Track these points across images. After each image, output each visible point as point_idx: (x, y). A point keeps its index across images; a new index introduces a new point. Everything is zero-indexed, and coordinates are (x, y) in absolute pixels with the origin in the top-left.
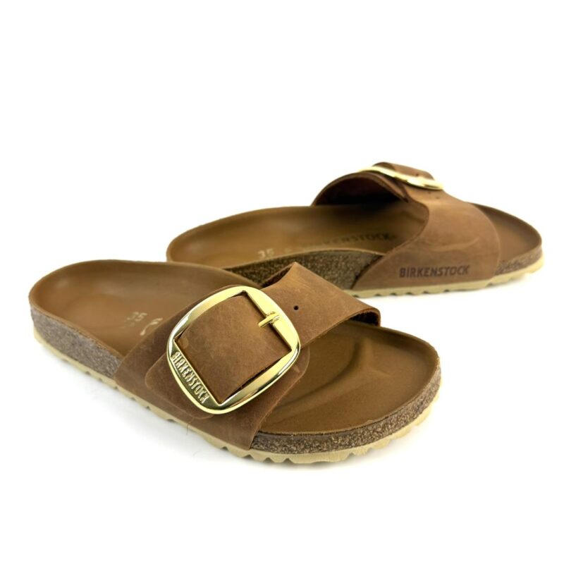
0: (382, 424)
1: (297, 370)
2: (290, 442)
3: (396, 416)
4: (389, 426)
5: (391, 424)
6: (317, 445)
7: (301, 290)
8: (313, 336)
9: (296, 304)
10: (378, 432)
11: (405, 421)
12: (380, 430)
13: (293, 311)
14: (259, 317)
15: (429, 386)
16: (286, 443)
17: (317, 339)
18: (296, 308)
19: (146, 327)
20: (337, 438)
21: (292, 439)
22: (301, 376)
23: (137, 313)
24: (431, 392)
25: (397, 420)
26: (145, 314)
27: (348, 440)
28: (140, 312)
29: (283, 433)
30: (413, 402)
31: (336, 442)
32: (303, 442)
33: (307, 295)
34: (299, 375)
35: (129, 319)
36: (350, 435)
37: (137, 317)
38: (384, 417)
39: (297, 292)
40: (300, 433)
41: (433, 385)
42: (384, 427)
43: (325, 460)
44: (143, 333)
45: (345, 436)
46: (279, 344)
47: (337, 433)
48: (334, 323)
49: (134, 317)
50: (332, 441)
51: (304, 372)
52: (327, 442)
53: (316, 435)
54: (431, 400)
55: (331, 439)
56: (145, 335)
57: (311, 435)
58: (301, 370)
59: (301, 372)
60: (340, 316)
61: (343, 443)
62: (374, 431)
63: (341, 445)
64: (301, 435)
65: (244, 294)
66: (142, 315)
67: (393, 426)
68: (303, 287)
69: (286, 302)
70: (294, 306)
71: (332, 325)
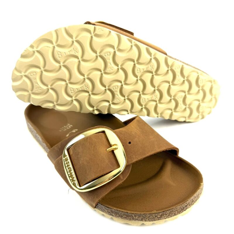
0: (160, 214)
1: (122, 177)
2: (112, 212)
3: (169, 211)
4: (165, 216)
5: (166, 215)
6: (125, 216)
7: (135, 133)
8: (134, 160)
9: (130, 141)
10: (158, 217)
11: (174, 214)
12: (159, 216)
13: (127, 144)
14: (108, 146)
15: (192, 198)
16: (110, 212)
17: (137, 162)
18: (130, 143)
19: (70, 133)
20: (136, 216)
21: (113, 211)
22: (123, 181)
23: (69, 124)
24: (193, 201)
25: (170, 213)
26: (72, 126)
27: (141, 218)
28: (70, 124)
29: (109, 207)
30: (180, 206)
31: (135, 218)
32: (118, 213)
33: (138, 136)
34: (122, 180)
35: (65, 127)
36: (142, 216)
37: (68, 127)
38: (162, 211)
39: (133, 134)
40: (117, 209)
41: (195, 197)
42: (161, 216)
43: (129, 223)
44: (67, 136)
45: (140, 216)
46: (114, 162)
47: (136, 214)
48: (148, 155)
49: (67, 126)
50: (133, 217)
51: (125, 179)
52: (130, 216)
53: (125, 212)
54: (192, 204)
55: (132, 216)
56: (68, 137)
57: (123, 212)
58: (123, 177)
59: (123, 179)
60: (152, 151)
61: (138, 219)
62: (156, 216)
63: (137, 219)
64: (118, 210)
65: (104, 132)
66: (70, 126)
67: (167, 216)
68: (137, 132)
69: (126, 139)
70: (129, 141)
71: (146, 156)
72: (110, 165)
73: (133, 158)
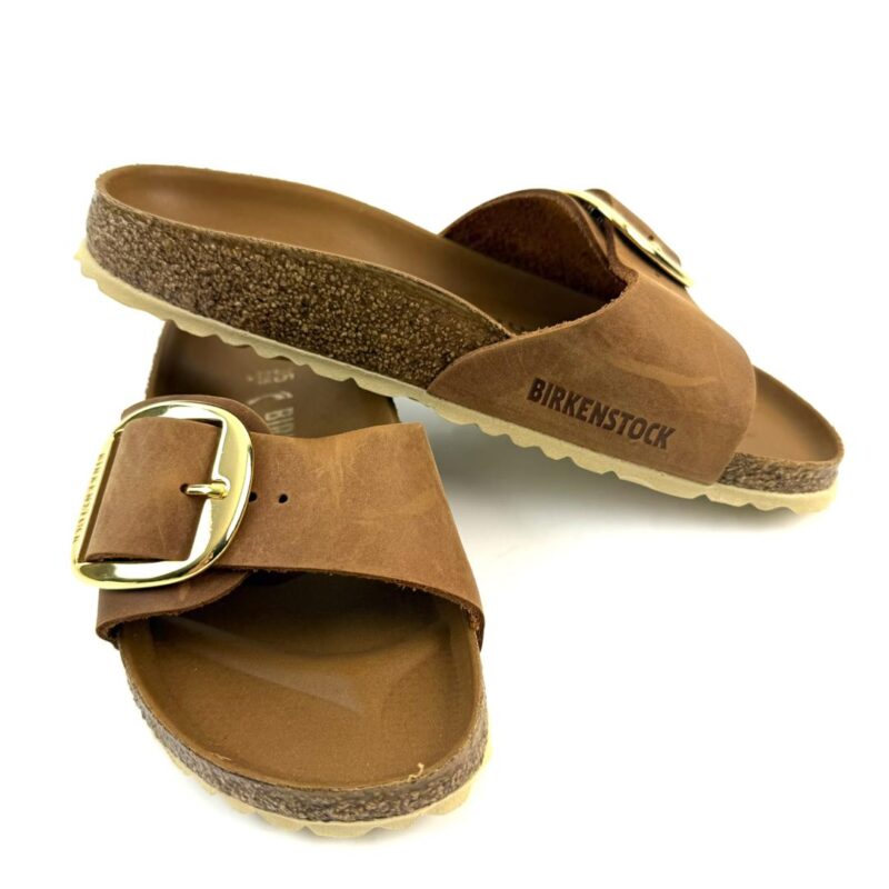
1: (182, 595)
7: (327, 474)
9: (289, 493)
13: (270, 499)
18: (282, 499)
22: (177, 608)
33: (323, 489)
34: (178, 603)
59: (183, 603)
68: (333, 475)
69: (280, 479)
70: (283, 492)
71: (299, 566)
72: (162, 538)
73: (254, 552)
